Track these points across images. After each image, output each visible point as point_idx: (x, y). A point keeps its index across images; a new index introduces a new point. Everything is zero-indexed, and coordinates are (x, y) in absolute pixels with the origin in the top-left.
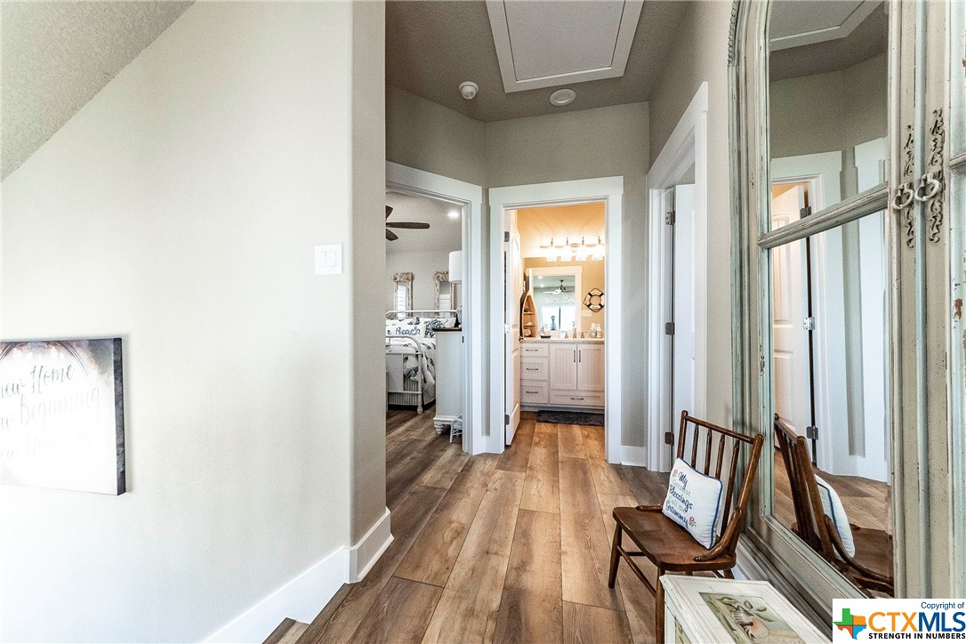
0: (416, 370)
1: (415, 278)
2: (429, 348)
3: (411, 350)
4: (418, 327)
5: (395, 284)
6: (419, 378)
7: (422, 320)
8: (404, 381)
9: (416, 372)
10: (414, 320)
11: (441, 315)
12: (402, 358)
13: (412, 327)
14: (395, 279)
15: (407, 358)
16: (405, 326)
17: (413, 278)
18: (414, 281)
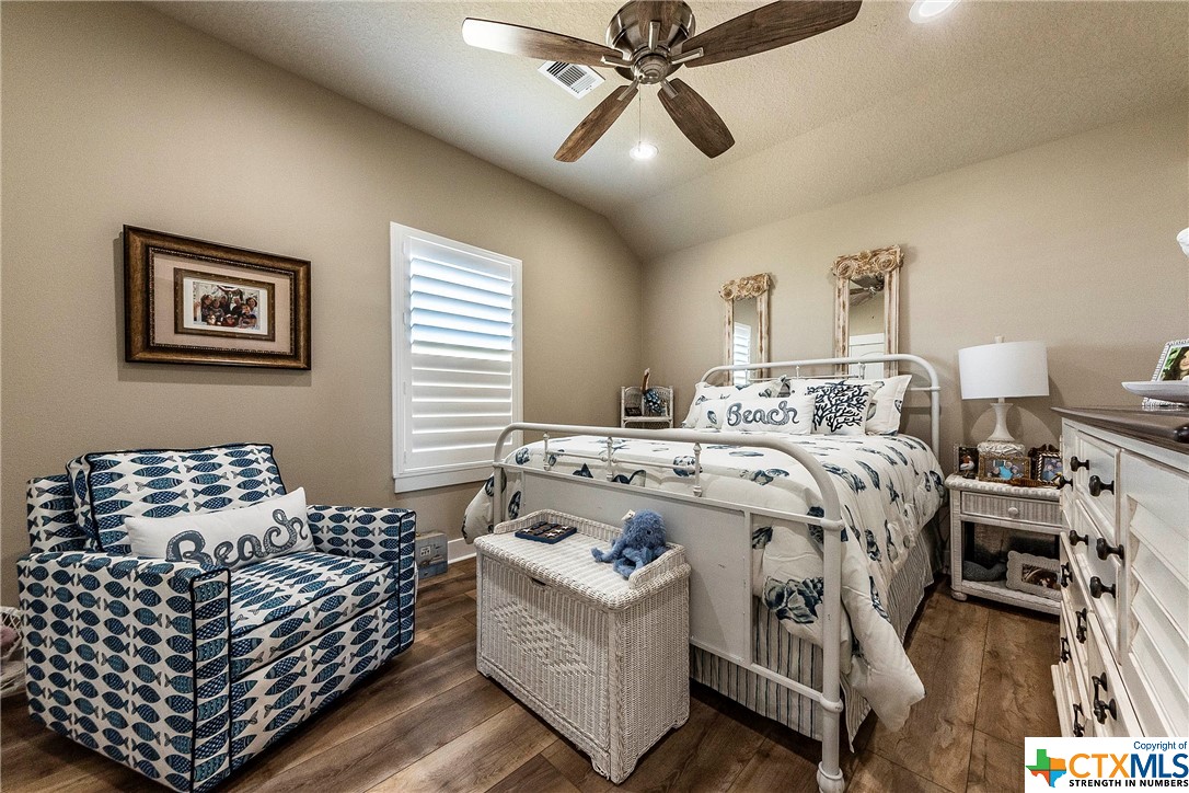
0: (812, 594)
1: (778, 286)
2: (858, 486)
3: (783, 502)
4: (791, 401)
5: (728, 306)
6: (827, 629)
7: (799, 385)
8: (755, 621)
9: (811, 604)
10: (775, 385)
11: (854, 370)
12: (745, 529)
13: (774, 402)
14: (728, 294)
15: (766, 534)
16: (751, 400)
17: (771, 285)
18: (775, 292)
